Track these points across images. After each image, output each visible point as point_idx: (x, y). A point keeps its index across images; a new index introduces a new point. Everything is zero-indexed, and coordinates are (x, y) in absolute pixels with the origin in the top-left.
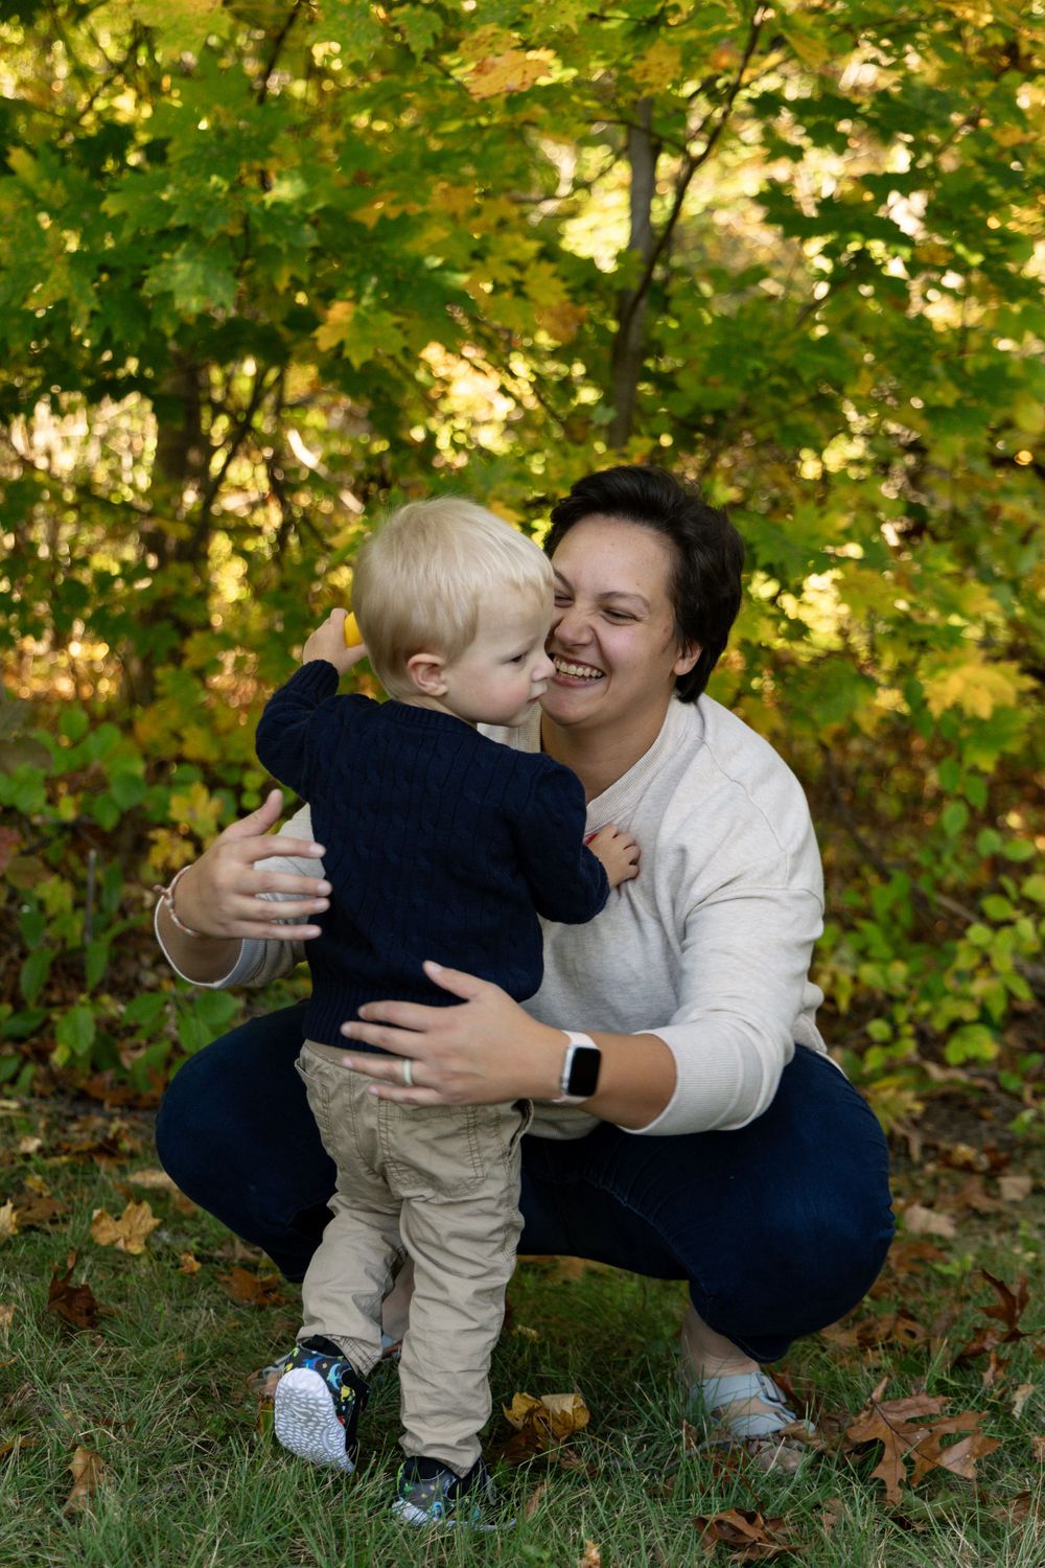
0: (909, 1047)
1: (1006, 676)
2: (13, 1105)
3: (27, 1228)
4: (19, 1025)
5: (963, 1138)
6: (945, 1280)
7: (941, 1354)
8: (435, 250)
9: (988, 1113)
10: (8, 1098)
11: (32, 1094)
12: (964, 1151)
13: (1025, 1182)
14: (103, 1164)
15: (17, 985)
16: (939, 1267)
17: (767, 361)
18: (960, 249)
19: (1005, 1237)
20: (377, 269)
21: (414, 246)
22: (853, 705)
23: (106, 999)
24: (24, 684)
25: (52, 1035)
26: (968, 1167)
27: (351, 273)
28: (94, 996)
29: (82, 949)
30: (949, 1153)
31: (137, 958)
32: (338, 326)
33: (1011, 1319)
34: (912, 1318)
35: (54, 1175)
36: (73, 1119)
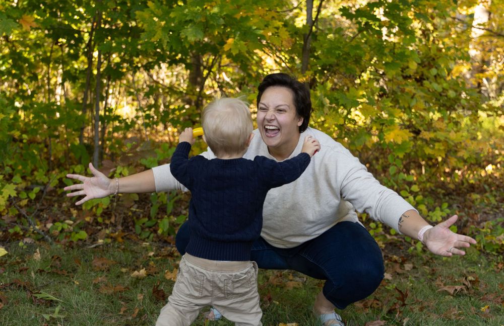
0: (381, 230)
1: (406, 133)
2: (148, 244)
3: (148, 275)
4: (150, 224)
5: (395, 254)
6: (388, 291)
7: (385, 310)
8: (255, 24)
9: (402, 247)
10: (147, 242)
11: (153, 241)
12: (395, 257)
13: (411, 265)
14: (170, 259)
15: (150, 214)
16: (386, 287)
17: (342, 51)
18: (392, 22)
19: (406, 280)
20: (239, 29)
21: (249, 24)
22: (365, 140)
23: (172, 217)
24: (157, 138)
25: (158, 226)
26: (396, 262)
27: (233, 31)
28: (169, 216)
29: (166, 204)
30: (391, 258)
31: (181, 207)
32: (230, 44)
33: (403, 300)
34: (378, 300)
35: (157, 261)
36: (163, 247)
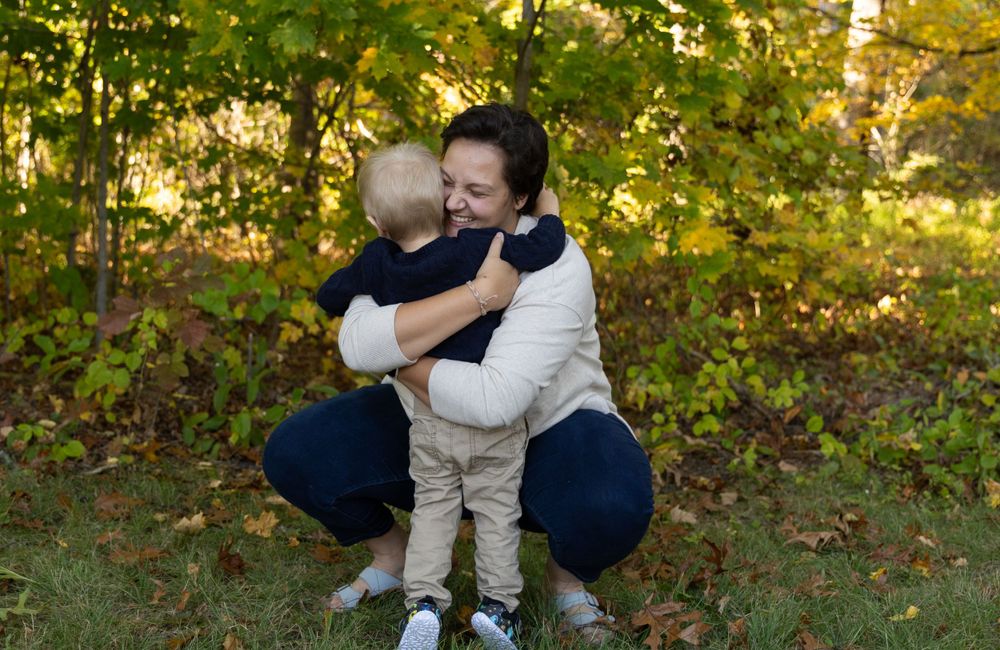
0: (674, 427)
1: (721, 234)
2: (209, 464)
3: (210, 525)
4: (212, 424)
5: (703, 474)
6: (688, 546)
7: (683, 581)
8: (419, 20)
9: (716, 461)
10: (207, 461)
11: (219, 459)
12: (703, 480)
13: (734, 495)
14: (253, 492)
15: (212, 404)
16: (686, 538)
17: (592, 73)
18: (692, 14)
19: (723, 524)
20: (389, 30)
21: (408, 18)
22: (641, 250)
23: (257, 409)
24: (226, 254)
25: (229, 428)
26: (704, 488)
27: (375, 33)
28: (251, 408)
29: (245, 385)
30: (695, 481)
31: (275, 389)
32: (369, 60)
33: (719, 563)
34: (669, 564)
35: (227, 498)
36: (240, 471)
